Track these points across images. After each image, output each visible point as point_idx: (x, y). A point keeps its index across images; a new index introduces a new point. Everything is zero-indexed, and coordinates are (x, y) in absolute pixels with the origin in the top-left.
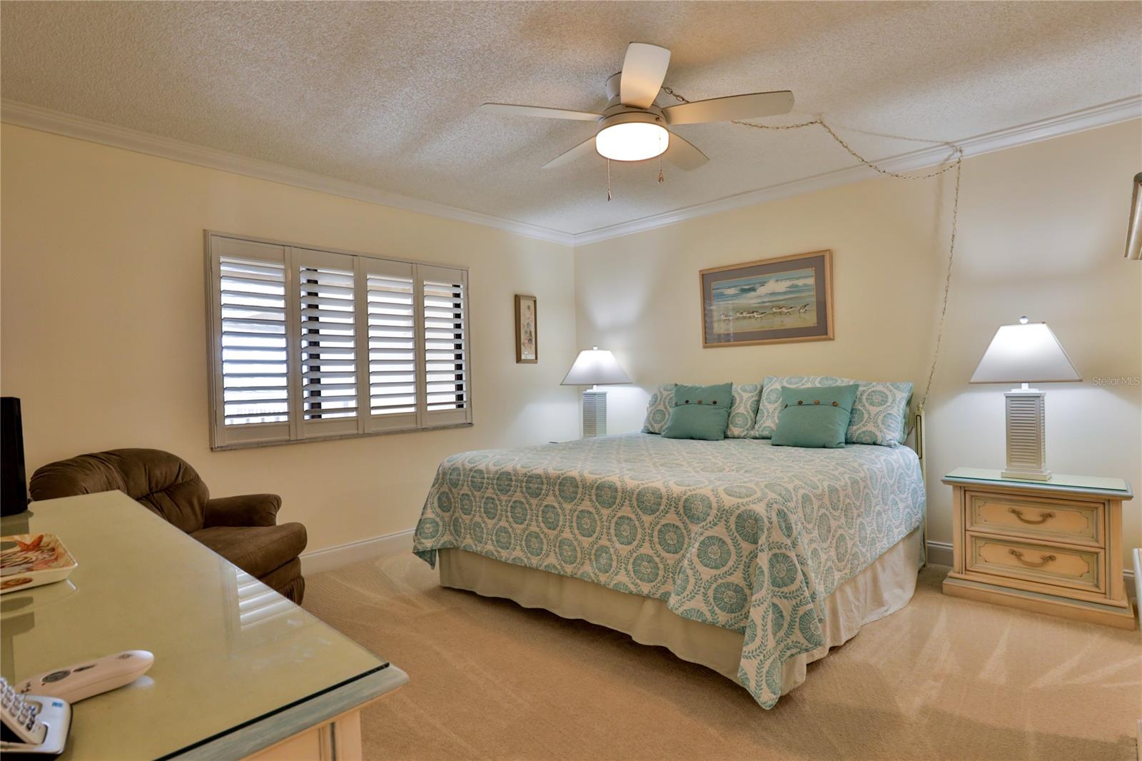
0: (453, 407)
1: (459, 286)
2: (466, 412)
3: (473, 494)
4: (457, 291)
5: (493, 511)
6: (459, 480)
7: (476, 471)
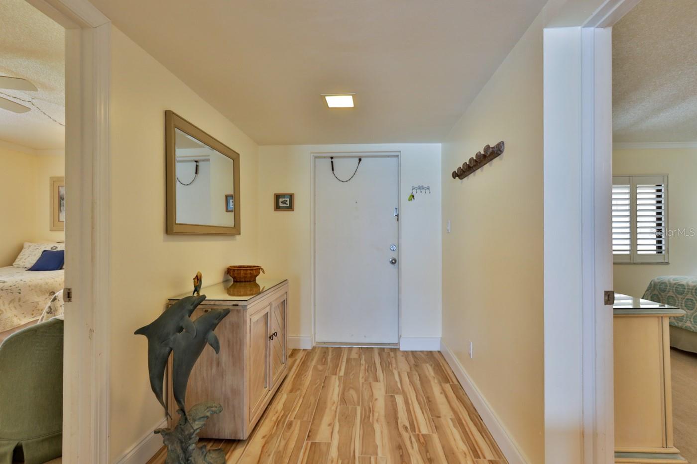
0: (655, 252)
1: (661, 185)
2: (664, 256)
3: (676, 296)
4: (659, 188)
5: (691, 306)
6: (666, 289)
7: (679, 285)
